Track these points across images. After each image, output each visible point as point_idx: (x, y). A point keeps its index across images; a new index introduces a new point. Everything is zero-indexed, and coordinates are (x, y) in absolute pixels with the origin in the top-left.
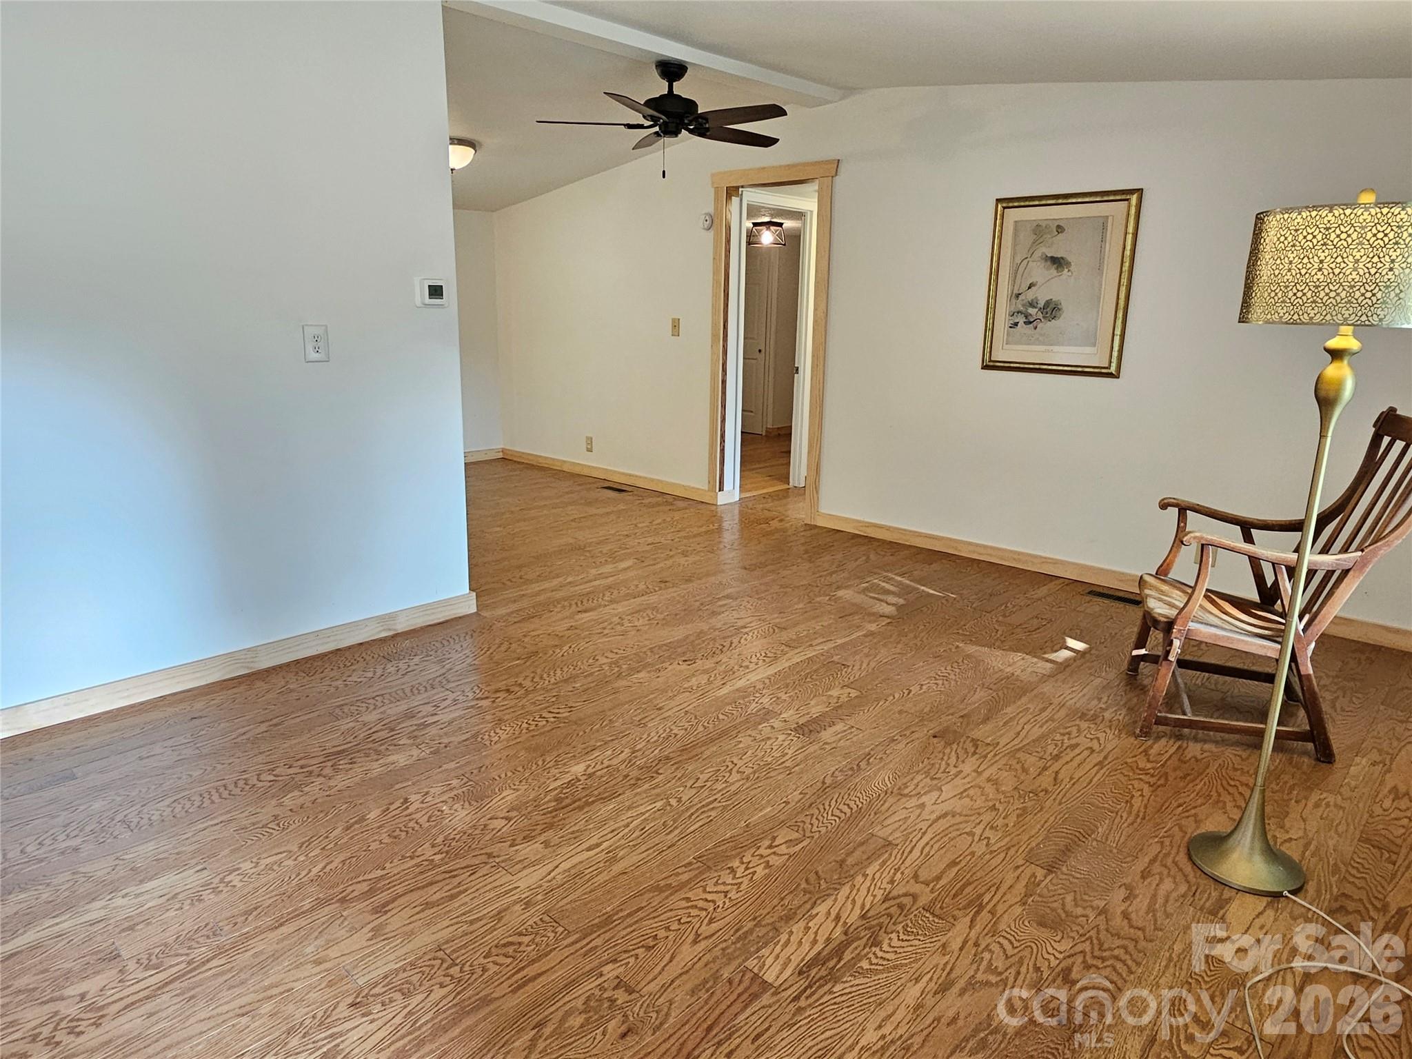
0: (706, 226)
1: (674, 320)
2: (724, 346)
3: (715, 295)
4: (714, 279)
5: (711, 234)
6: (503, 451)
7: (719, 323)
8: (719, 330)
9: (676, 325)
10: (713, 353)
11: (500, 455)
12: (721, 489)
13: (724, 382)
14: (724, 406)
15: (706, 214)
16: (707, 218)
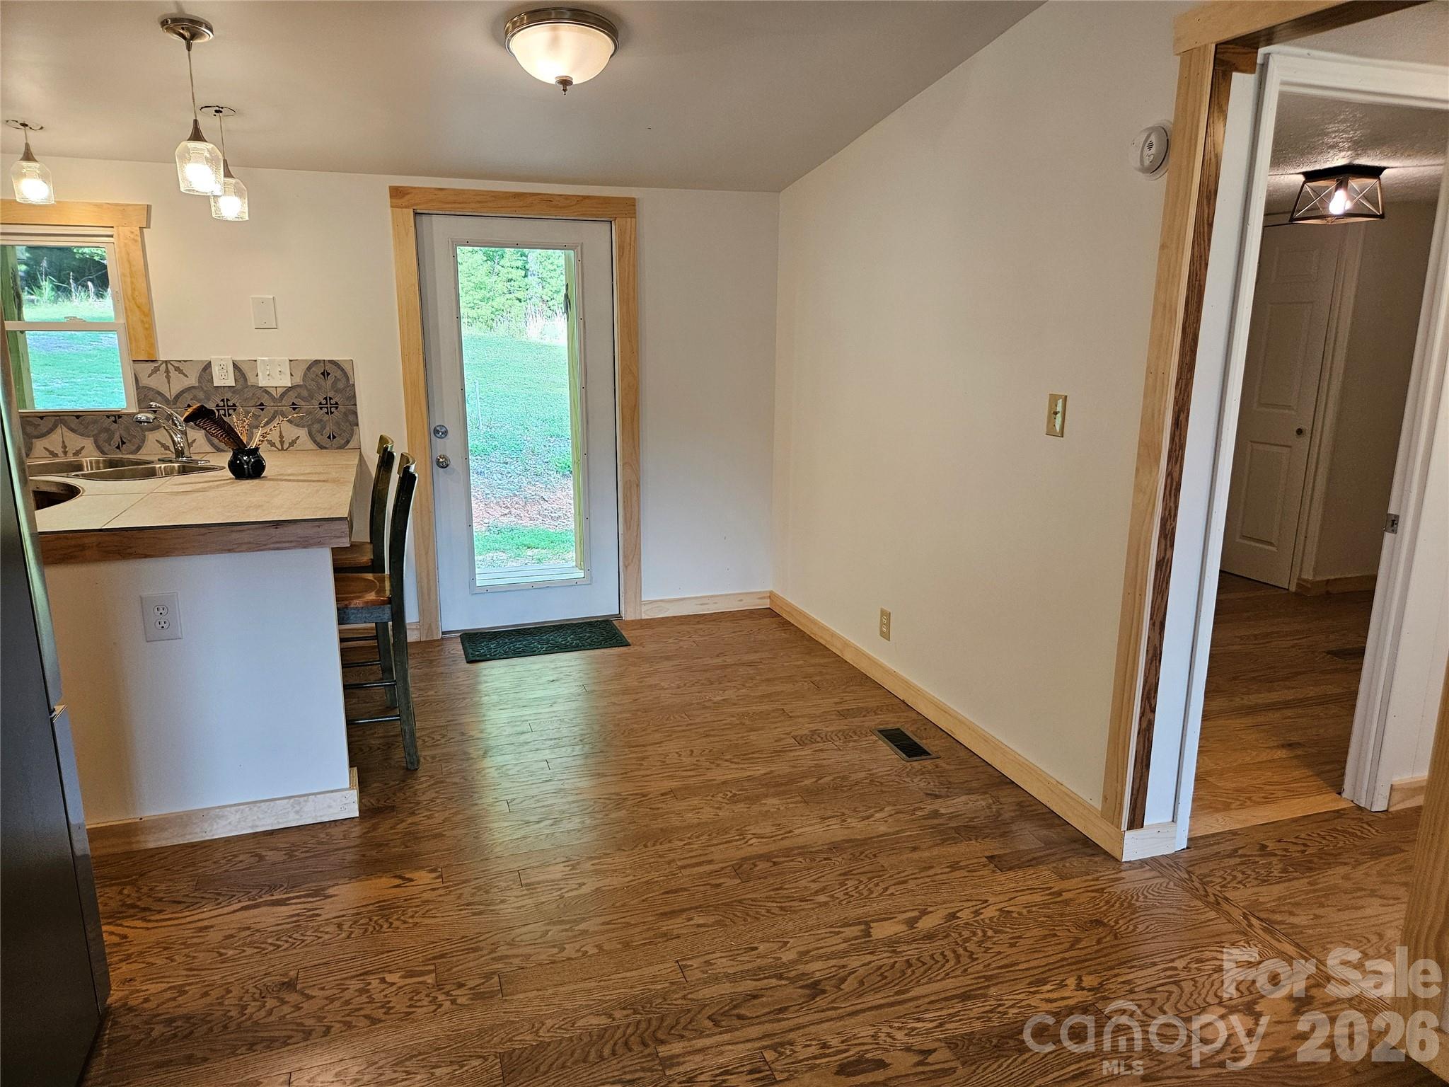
0: (1147, 163)
1: (1053, 399)
2: (1169, 474)
3: (1158, 342)
4: (1156, 298)
5: (1160, 183)
6: (772, 596)
7: (1162, 414)
8: (1161, 431)
9: (1057, 409)
10: (1138, 488)
11: (766, 604)
12: (1136, 821)
13: (1164, 566)
14: (1159, 624)
15: (1152, 130)
16: (1153, 138)
